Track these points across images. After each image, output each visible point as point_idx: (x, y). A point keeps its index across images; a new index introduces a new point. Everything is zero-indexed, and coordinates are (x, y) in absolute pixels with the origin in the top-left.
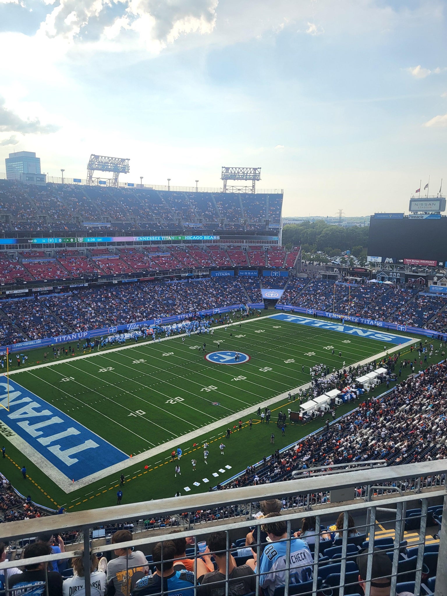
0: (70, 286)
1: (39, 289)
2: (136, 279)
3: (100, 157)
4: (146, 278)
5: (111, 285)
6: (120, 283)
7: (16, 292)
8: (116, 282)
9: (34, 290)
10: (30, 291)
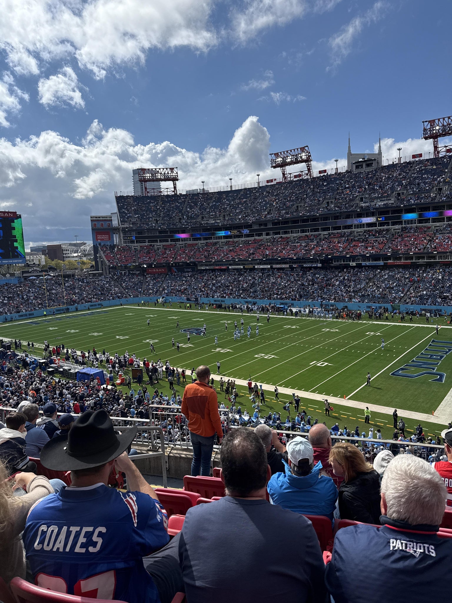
0: (304, 266)
1: (278, 266)
2: (381, 263)
3: (437, 121)
4: (398, 262)
5: (347, 267)
6: (359, 266)
7: (262, 267)
8: (354, 264)
9: (274, 266)
10: (271, 267)
